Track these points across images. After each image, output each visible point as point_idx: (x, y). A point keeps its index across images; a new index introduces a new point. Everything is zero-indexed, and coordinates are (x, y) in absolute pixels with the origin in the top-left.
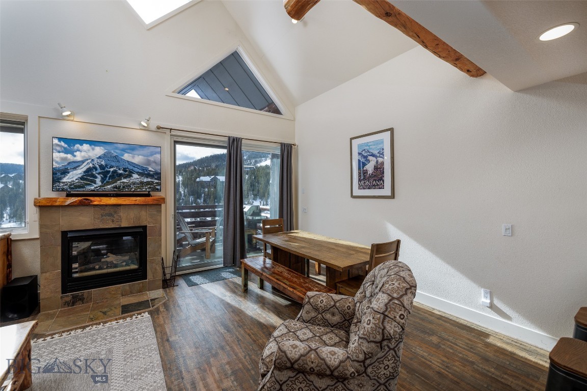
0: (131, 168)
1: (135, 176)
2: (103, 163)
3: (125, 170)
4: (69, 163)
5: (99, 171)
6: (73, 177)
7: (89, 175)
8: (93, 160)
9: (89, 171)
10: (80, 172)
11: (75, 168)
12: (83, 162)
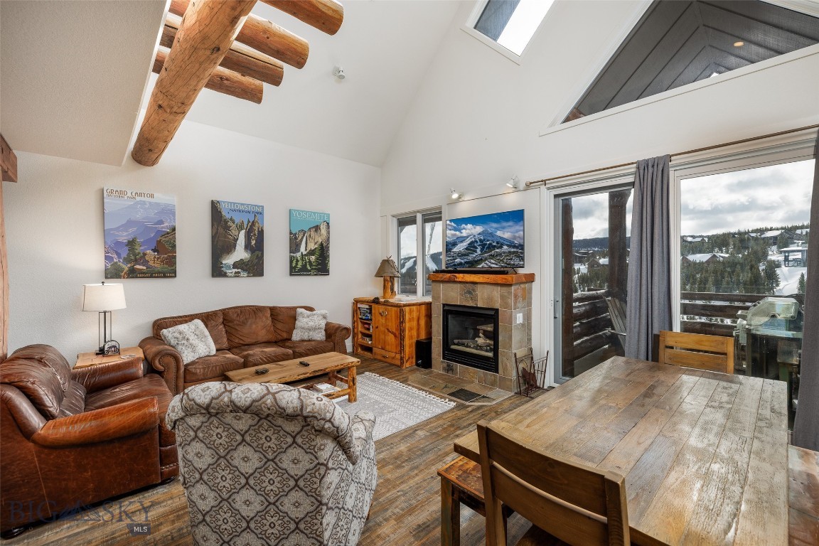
0: (502, 241)
1: (505, 247)
2: (482, 238)
3: (497, 243)
4: (458, 238)
5: (479, 243)
6: (460, 247)
7: (471, 247)
8: (474, 236)
9: (472, 243)
10: (465, 244)
11: (462, 242)
12: (468, 237)
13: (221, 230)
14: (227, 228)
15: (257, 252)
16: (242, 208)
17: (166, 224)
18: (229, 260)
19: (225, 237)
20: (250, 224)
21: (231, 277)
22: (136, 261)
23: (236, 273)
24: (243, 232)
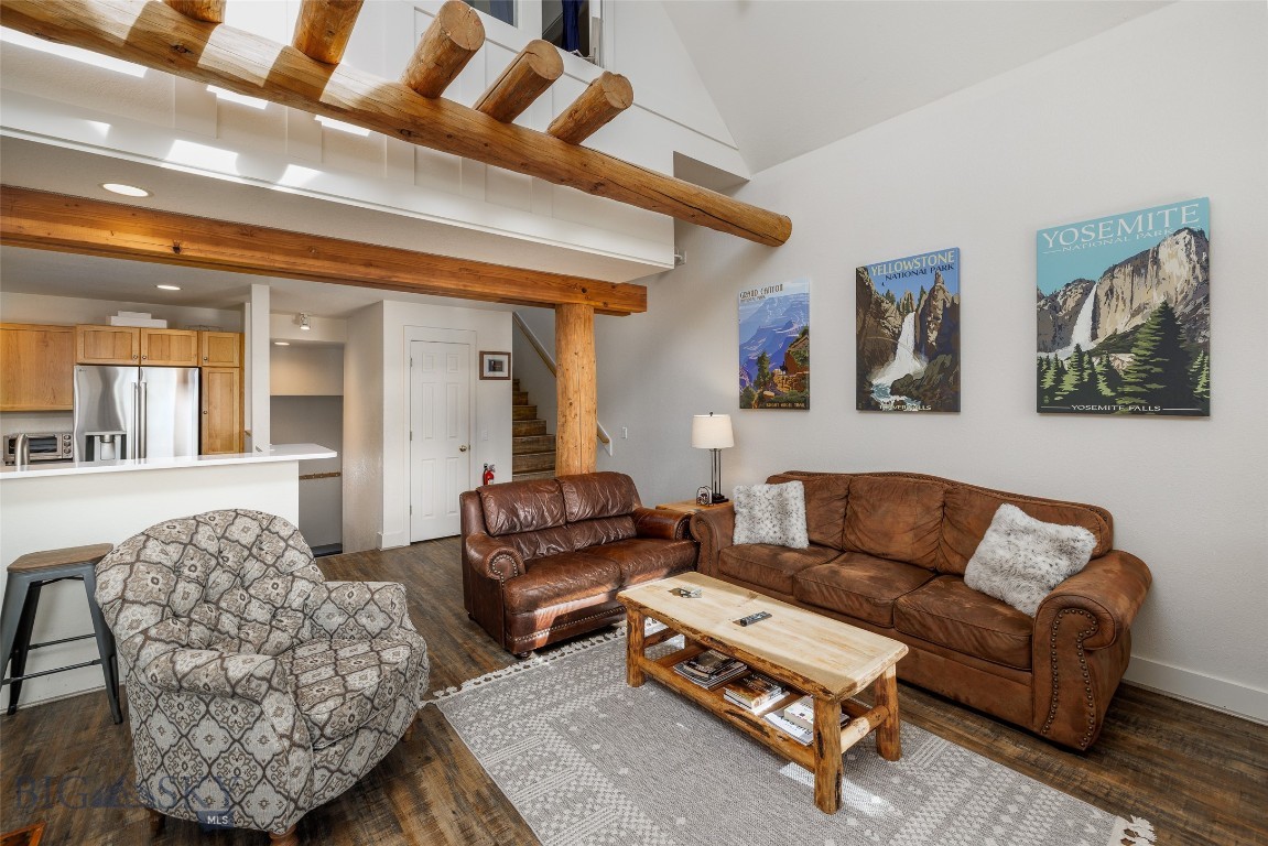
13: (870, 321)
14: (880, 314)
15: (941, 358)
16: (909, 267)
17: (796, 326)
18: (885, 378)
19: (877, 333)
20: (925, 297)
21: (887, 411)
22: (765, 385)
23: (896, 403)
24: (910, 318)
